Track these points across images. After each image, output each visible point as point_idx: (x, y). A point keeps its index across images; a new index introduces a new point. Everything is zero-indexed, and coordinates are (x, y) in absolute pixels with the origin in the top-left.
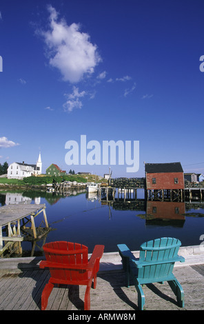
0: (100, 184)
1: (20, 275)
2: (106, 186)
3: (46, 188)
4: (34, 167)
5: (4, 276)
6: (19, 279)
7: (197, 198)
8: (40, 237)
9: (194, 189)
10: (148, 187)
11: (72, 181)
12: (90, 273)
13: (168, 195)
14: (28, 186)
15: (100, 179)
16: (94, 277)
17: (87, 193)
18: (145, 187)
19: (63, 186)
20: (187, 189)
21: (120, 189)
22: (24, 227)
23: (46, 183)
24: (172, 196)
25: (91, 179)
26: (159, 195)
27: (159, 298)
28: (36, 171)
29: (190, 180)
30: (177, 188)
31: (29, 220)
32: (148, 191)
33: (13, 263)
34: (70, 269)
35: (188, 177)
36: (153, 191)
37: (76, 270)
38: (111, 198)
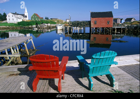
0: (64, 25)
1: (20, 74)
2: (67, 26)
3: (32, 28)
4: (23, 15)
5: (10, 75)
6: (19, 76)
7: (119, 33)
8: (31, 54)
9: (118, 27)
10: (92, 26)
11: (47, 23)
12: (60, 72)
13: (103, 31)
14: (21, 27)
15: (64, 22)
16: (63, 74)
17: (57, 30)
18: (90, 26)
19: (42, 26)
20: (114, 27)
21: (76, 28)
22: (22, 50)
23: (32, 25)
24: (105, 31)
25: (58, 22)
26: (98, 31)
27: (100, 83)
28: (25, 18)
29: (117, 22)
30: (109, 27)
31: (24, 46)
32: (92, 29)
33: (15, 68)
34: (48, 70)
35: (116, 20)
36: (94, 28)
37: (52, 71)
38: (70, 33)
